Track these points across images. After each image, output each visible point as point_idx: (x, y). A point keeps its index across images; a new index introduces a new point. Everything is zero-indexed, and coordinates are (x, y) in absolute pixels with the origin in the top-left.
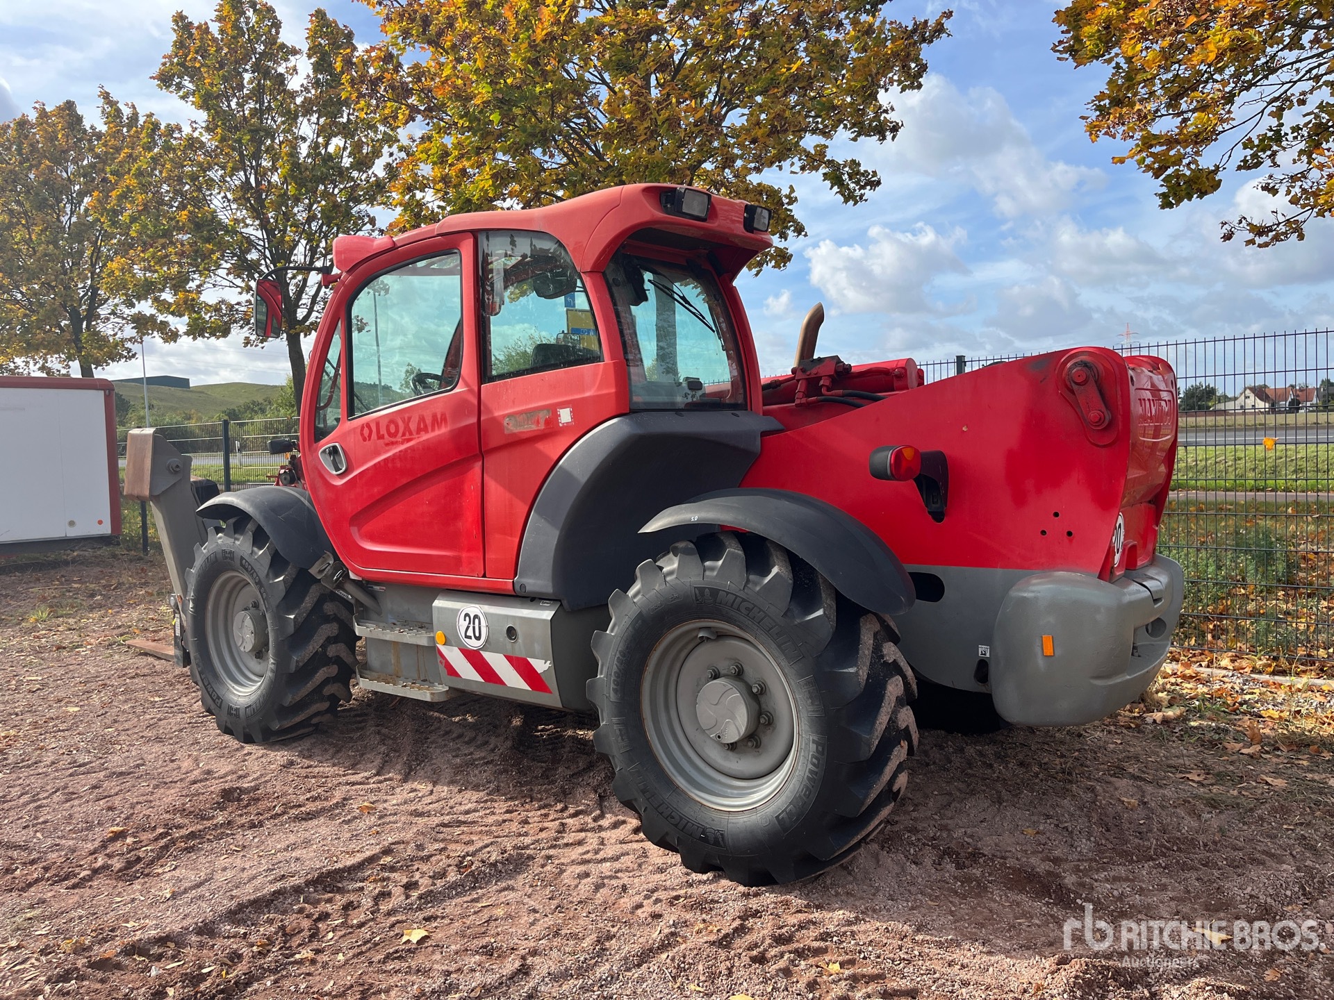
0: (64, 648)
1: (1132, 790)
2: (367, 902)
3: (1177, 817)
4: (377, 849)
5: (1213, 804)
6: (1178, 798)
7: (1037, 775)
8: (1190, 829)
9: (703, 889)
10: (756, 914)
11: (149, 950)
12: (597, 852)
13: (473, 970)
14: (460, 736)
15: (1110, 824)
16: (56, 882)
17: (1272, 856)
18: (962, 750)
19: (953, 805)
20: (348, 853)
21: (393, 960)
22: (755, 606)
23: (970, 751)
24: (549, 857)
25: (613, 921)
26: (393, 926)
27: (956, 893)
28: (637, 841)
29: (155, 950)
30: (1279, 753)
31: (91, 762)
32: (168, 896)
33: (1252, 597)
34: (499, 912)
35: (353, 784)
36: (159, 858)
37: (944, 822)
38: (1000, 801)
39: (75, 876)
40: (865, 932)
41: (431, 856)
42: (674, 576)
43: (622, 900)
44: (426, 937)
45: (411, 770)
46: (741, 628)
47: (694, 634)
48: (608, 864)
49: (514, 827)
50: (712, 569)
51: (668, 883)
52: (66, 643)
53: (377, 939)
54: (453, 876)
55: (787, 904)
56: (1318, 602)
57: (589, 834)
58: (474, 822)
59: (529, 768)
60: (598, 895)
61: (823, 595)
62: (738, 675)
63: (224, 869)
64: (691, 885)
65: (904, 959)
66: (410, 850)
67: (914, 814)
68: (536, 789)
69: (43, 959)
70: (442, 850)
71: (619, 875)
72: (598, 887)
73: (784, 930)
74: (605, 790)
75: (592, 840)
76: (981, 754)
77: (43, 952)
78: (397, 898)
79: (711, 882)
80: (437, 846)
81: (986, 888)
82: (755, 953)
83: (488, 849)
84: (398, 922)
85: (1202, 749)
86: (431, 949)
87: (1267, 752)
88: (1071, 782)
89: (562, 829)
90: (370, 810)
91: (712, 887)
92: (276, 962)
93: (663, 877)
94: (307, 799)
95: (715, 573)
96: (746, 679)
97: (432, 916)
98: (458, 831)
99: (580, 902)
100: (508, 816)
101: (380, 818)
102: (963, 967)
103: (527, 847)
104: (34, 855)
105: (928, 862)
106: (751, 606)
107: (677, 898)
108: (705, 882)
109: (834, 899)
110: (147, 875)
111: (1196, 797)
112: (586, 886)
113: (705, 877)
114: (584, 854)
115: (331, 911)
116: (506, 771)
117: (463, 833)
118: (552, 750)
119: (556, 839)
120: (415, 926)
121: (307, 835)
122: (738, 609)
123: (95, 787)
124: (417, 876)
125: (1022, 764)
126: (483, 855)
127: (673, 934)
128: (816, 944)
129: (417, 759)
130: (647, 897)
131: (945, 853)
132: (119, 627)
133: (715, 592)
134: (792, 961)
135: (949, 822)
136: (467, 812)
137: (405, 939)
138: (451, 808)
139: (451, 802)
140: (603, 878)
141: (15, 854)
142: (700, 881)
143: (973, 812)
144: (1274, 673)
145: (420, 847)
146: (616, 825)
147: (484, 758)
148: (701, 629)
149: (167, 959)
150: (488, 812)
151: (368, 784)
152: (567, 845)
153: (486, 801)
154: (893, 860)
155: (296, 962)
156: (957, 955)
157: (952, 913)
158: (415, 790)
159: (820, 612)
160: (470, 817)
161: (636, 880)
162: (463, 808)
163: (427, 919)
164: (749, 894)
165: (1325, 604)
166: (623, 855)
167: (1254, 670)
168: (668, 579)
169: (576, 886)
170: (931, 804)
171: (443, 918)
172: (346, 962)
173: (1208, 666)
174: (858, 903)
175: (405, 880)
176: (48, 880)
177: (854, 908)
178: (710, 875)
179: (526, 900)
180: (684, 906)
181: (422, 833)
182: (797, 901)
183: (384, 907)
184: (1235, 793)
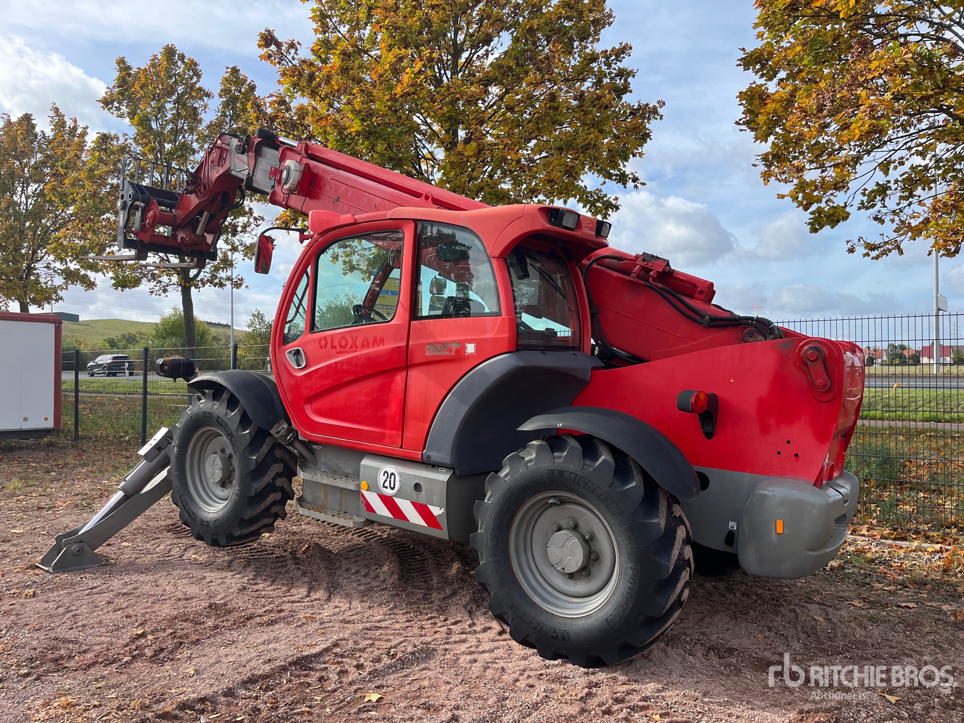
0: (43, 508)
1: (819, 612)
2: (334, 677)
3: (851, 628)
4: (328, 644)
5: (872, 619)
6: (850, 617)
7: (756, 602)
8: (861, 635)
9: (557, 670)
10: (597, 685)
11: (194, 706)
12: (477, 647)
13: (421, 718)
14: (357, 572)
15: (811, 632)
16: (107, 664)
17: (915, 651)
18: (702, 585)
19: (706, 620)
20: (308, 646)
21: (363, 712)
22: (590, 481)
23: (708, 585)
24: (446, 650)
25: (503, 689)
26: (356, 691)
27: (722, 673)
28: (502, 640)
29: (198, 706)
30: (908, 589)
31: (99, 586)
32: (193, 672)
33: (873, 489)
34: (426, 683)
35: (294, 602)
36: (177, 648)
37: (703, 630)
38: (736, 618)
39: (120, 660)
40: (670, 697)
41: (366, 648)
42: (533, 463)
43: (504, 677)
44: (381, 698)
45: (331, 594)
46: (579, 496)
47: (545, 501)
48: (487, 654)
49: (416, 631)
50: (559, 458)
51: (532, 666)
52: (43, 505)
53: (349, 699)
54: (386, 661)
55: (615, 679)
56: (917, 493)
57: (468, 636)
58: (387, 627)
59: (413, 593)
60: (487, 674)
61: (635, 473)
62: (575, 528)
63: (227, 655)
64: (548, 668)
65: (700, 712)
66: (350, 644)
67: (682, 625)
68: (422, 607)
69: (120, 713)
70: (371, 645)
71: (497, 661)
72: (486, 668)
73: (618, 695)
74: (472, 608)
75: (472, 640)
76: (715, 587)
77: (119, 708)
78: (353, 675)
79: (561, 665)
80: (368, 642)
81: (740, 670)
82: (604, 708)
83: (403, 644)
84: (359, 689)
85: (857, 587)
86: (387, 705)
87: (900, 590)
88: (779, 606)
89: (449, 632)
90: (312, 619)
91: (562, 668)
92: (286, 713)
93: (527, 662)
94: (265, 612)
95: (562, 460)
96: (580, 531)
97: (380, 686)
98: (378, 633)
99: (477, 678)
100: (408, 624)
101: (321, 624)
102: (738, 717)
103: (429, 643)
104: (84, 647)
105: (699, 654)
106: (587, 481)
107: (541, 675)
108: (557, 666)
109: (645, 677)
110: (172, 660)
111: (861, 615)
112: (476, 669)
113: (556, 662)
114: (469, 648)
115: (311, 682)
116: (397, 595)
117: (381, 634)
118: (424, 581)
119: (447, 638)
120: (371, 691)
121: (275, 634)
122: (578, 483)
123: (109, 603)
124: (362, 661)
125: (744, 594)
126: (401, 648)
127: (547, 696)
128: (641, 703)
129: (333, 587)
130: (521, 675)
131: (710, 648)
132: (78, 494)
133: (561, 473)
134: (629, 713)
135: (706, 630)
136: (379, 621)
137: (367, 699)
138: (367, 618)
139: (366, 615)
140: (487, 663)
141: (70, 646)
142: (553, 665)
143: (720, 624)
144: (895, 539)
145: (356, 642)
146: (485, 630)
147: (379, 586)
148: (550, 497)
149: (208, 712)
150: (393, 621)
151: (303, 602)
152: (455, 642)
153: (390, 614)
154: (676, 653)
155: (298, 714)
156: (732, 710)
157: (723, 685)
158: (338, 607)
159: (633, 484)
160: (383, 624)
161: (509, 665)
162: (375, 619)
163: (378, 687)
164: (588, 673)
165: (922, 495)
166: (496, 648)
167: (882, 537)
168: (529, 465)
169: (470, 668)
170: (691, 619)
171: (388, 687)
172: (333, 713)
173: (852, 534)
174: (661, 679)
175: (355, 663)
176: (101, 663)
177: (659, 682)
178: (559, 661)
179: (440, 676)
180: (548, 680)
181: (355, 634)
182: (622, 678)
183: (346, 680)
184: (885, 613)
